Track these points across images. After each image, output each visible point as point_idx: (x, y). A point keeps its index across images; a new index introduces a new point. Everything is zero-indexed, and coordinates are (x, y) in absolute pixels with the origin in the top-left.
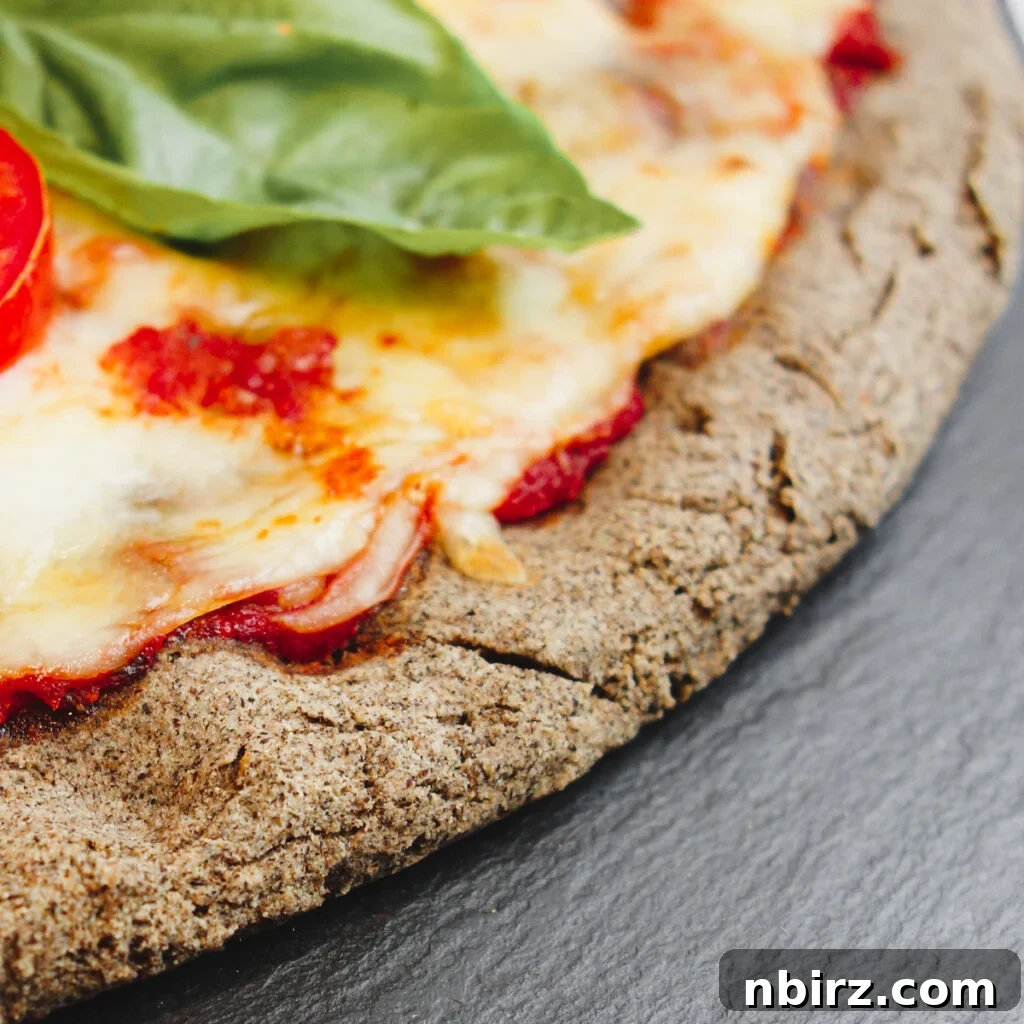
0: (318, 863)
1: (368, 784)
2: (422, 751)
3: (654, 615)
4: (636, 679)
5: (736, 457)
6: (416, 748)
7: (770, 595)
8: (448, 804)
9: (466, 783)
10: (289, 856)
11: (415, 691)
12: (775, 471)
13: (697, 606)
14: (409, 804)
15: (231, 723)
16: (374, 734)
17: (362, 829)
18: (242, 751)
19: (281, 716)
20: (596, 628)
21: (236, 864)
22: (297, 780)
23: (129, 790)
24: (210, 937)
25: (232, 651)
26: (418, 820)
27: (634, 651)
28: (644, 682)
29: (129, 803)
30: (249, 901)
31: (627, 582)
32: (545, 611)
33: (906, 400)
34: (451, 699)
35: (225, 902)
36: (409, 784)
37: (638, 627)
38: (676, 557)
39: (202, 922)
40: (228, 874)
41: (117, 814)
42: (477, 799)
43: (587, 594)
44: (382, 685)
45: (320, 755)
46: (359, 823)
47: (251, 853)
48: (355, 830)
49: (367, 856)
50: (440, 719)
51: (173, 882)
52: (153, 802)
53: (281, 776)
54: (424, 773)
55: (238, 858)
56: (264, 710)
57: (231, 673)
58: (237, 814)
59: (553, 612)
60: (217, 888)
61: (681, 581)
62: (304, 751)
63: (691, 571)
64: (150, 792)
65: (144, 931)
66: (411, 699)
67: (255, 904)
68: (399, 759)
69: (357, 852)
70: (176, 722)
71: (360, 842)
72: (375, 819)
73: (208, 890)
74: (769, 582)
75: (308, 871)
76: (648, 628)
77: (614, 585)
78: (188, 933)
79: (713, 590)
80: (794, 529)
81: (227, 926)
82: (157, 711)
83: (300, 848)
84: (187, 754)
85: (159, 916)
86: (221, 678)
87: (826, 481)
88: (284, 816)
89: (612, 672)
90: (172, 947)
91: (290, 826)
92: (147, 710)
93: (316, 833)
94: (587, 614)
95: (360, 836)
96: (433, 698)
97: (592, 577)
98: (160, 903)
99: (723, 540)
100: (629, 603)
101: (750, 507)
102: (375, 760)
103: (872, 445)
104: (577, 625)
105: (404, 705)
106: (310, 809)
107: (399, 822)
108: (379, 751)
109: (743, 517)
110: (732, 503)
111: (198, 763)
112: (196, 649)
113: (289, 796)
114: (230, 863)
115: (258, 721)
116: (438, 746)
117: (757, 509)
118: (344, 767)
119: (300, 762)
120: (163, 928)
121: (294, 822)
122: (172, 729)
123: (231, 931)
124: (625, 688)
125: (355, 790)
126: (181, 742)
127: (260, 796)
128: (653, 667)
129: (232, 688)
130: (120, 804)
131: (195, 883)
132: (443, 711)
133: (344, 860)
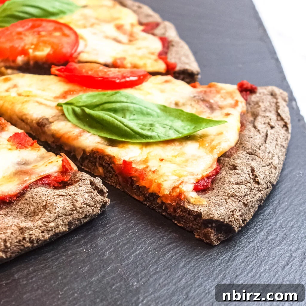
0: (65, 221)
1: (73, 205)
2: (83, 198)
3: (236, 206)
4: (235, 220)
5: (244, 173)
6: (82, 197)
7: (258, 200)
8: (90, 208)
9: (94, 204)
10: (59, 220)
11: (81, 188)
12: (253, 175)
13: (244, 204)
14: (82, 208)
15: (44, 198)
16: (73, 196)
17: (73, 214)
18: (46, 202)
19: (54, 196)
20: (224, 210)
21: (48, 222)
22: (58, 205)
23: (25, 215)
24: (45, 237)
25: (42, 187)
26: (85, 211)
27: (233, 215)
28: (237, 221)
29: (25, 218)
30: (52, 230)
31: (229, 201)
32: (213, 209)
33: (276, 158)
34: (88, 188)
35: (47, 230)
36: (81, 204)
37: (233, 209)
38: (238, 194)
39: (43, 234)
40: (47, 224)
41: (23, 220)
42: (96, 207)
43: (221, 204)
44: (74, 188)
45: (62, 200)
46: (72, 212)
47: (51, 220)
48: (72, 214)
49: (75, 219)
50: (86, 192)
51: (36, 227)
52: (30, 216)
53: (55, 205)
54: (84, 202)
55: (49, 221)
56: (50, 195)
57: (43, 190)
58: (47, 213)
59: (215, 208)
60: (45, 227)
61: (239, 199)
62: (59, 200)
63: (241, 197)
64: (29, 215)
65: (31, 236)
66: (80, 190)
67: (54, 230)
68: (79, 200)
69: (73, 219)
70: (33, 201)
71: (73, 216)
72: (76, 211)
73: (44, 228)
74: (257, 197)
75: (63, 223)
76: (235, 209)
77: (226, 202)
78: (41, 236)
79: (246, 200)
80: (260, 186)
81: (49, 235)
82: (29, 199)
83: (61, 218)
84: (36, 206)
85: (34, 233)
86: (41, 191)
87: (264, 175)
88: (57, 212)
89: (230, 220)
90: (38, 239)
91: (58, 214)
92: (26, 199)
93: (64, 215)
94: (222, 208)
95: (73, 215)
96: (84, 189)
97: (221, 201)
98: (34, 231)
99: (246, 189)
100: (230, 205)
101: (250, 183)
102: (74, 200)
103: (271, 168)
104: (220, 210)
105: (79, 191)
106: (62, 210)
107: (81, 212)
108: (74, 199)
109: (249, 185)
110: (246, 182)
111: (38, 207)
112: (35, 187)
113: (57, 208)
114: (47, 222)
115: (49, 197)
116: (86, 197)
117: (251, 183)
118: (68, 202)
119: (58, 202)
120: (35, 235)
121: (59, 213)
122: (32, 202)
123: (50, 236)
124: (233, 223)
125: (71, 206)
126: (34, 204)
127: (51, 209)
128: (238, 217)
129: (43, 193)
130: (24, 218)
131: (41, 227)
132: (87, 191)
133: (71, 220)
